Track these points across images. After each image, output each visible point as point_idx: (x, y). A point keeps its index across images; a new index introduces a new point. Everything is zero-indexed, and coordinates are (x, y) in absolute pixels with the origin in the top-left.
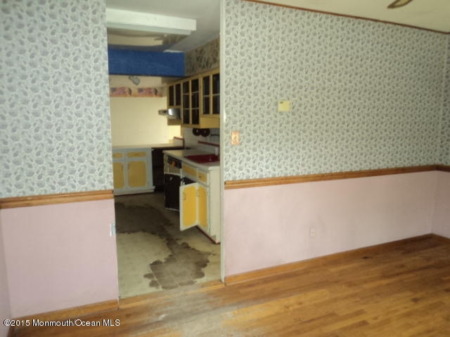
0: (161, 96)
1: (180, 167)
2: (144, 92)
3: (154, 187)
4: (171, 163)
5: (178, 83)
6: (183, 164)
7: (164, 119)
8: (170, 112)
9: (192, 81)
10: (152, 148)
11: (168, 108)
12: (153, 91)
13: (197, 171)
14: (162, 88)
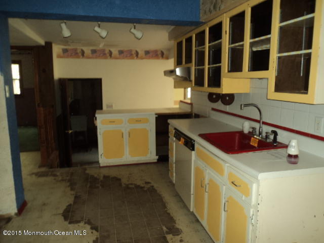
0: (167, 58)
1: (193, 149)
2: (151, 54)
3: (157, 157)
4: (179, 140)
5: (188, 36)
6: (196, 146)
7: (170, 81)
8: (178, 72)
9: (210, 29)
10: (156, 114)
11: (175, 68)
12: (159, 53)
13: (226, 168)
14: (169, 50)
